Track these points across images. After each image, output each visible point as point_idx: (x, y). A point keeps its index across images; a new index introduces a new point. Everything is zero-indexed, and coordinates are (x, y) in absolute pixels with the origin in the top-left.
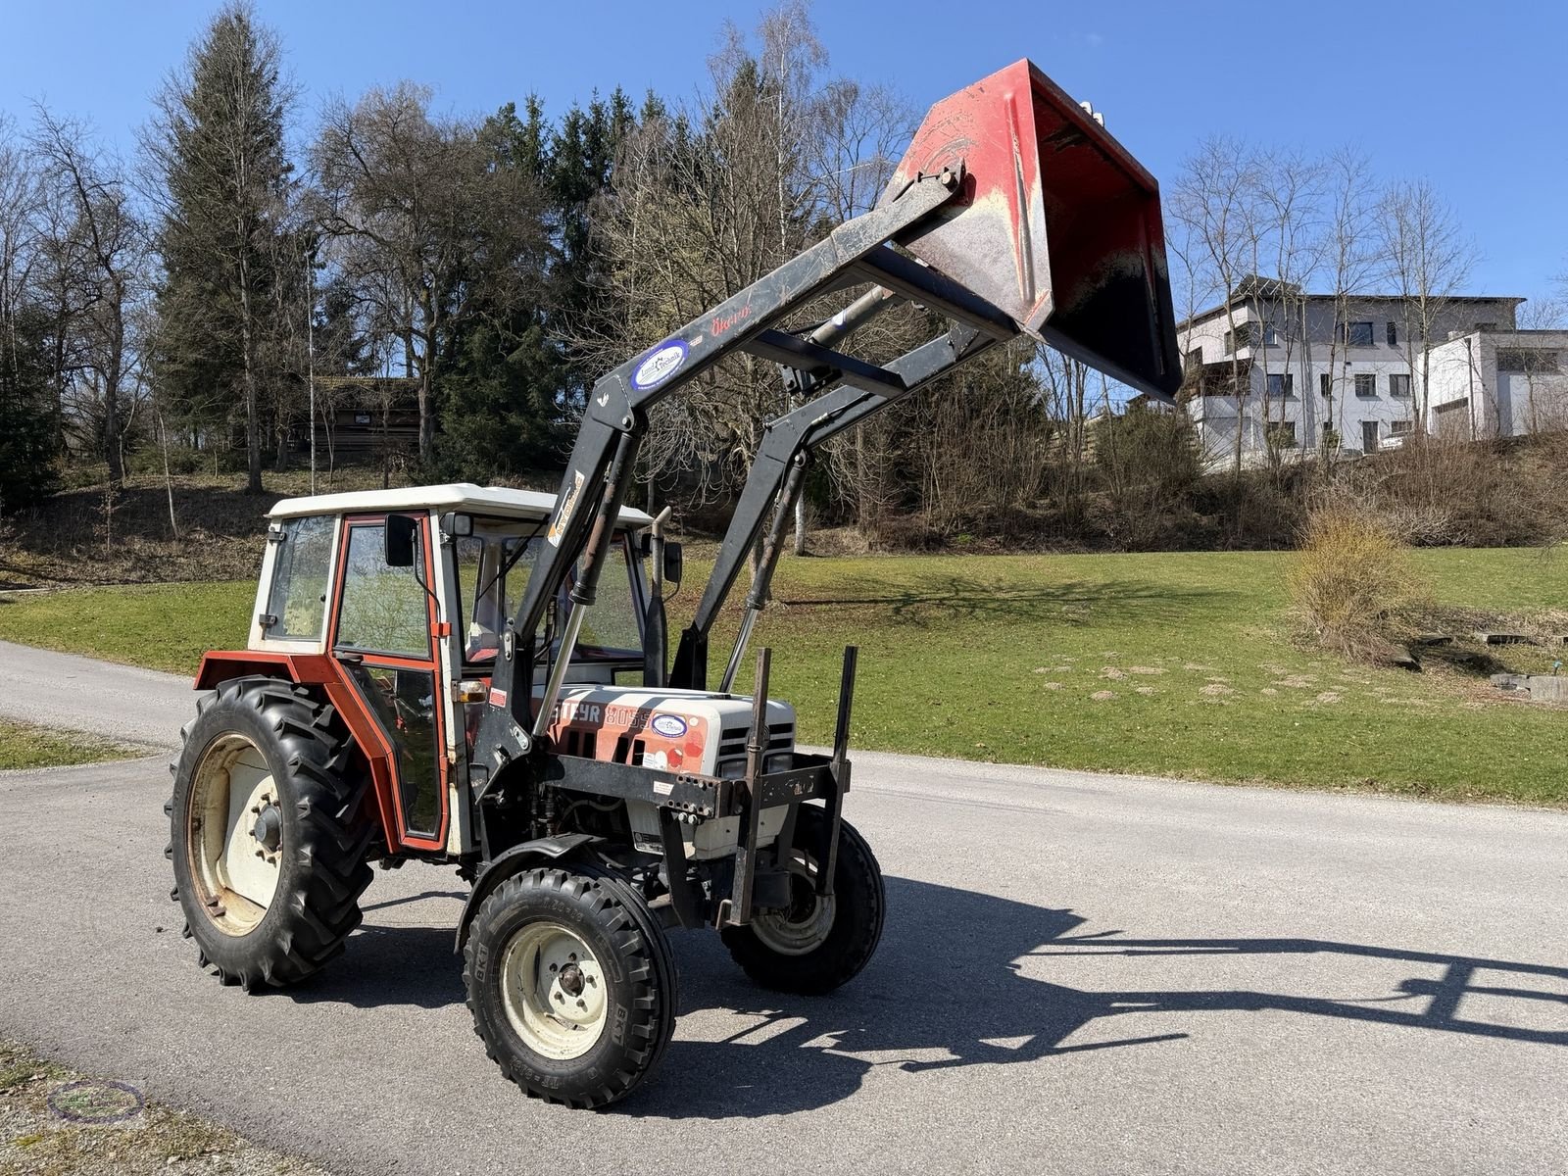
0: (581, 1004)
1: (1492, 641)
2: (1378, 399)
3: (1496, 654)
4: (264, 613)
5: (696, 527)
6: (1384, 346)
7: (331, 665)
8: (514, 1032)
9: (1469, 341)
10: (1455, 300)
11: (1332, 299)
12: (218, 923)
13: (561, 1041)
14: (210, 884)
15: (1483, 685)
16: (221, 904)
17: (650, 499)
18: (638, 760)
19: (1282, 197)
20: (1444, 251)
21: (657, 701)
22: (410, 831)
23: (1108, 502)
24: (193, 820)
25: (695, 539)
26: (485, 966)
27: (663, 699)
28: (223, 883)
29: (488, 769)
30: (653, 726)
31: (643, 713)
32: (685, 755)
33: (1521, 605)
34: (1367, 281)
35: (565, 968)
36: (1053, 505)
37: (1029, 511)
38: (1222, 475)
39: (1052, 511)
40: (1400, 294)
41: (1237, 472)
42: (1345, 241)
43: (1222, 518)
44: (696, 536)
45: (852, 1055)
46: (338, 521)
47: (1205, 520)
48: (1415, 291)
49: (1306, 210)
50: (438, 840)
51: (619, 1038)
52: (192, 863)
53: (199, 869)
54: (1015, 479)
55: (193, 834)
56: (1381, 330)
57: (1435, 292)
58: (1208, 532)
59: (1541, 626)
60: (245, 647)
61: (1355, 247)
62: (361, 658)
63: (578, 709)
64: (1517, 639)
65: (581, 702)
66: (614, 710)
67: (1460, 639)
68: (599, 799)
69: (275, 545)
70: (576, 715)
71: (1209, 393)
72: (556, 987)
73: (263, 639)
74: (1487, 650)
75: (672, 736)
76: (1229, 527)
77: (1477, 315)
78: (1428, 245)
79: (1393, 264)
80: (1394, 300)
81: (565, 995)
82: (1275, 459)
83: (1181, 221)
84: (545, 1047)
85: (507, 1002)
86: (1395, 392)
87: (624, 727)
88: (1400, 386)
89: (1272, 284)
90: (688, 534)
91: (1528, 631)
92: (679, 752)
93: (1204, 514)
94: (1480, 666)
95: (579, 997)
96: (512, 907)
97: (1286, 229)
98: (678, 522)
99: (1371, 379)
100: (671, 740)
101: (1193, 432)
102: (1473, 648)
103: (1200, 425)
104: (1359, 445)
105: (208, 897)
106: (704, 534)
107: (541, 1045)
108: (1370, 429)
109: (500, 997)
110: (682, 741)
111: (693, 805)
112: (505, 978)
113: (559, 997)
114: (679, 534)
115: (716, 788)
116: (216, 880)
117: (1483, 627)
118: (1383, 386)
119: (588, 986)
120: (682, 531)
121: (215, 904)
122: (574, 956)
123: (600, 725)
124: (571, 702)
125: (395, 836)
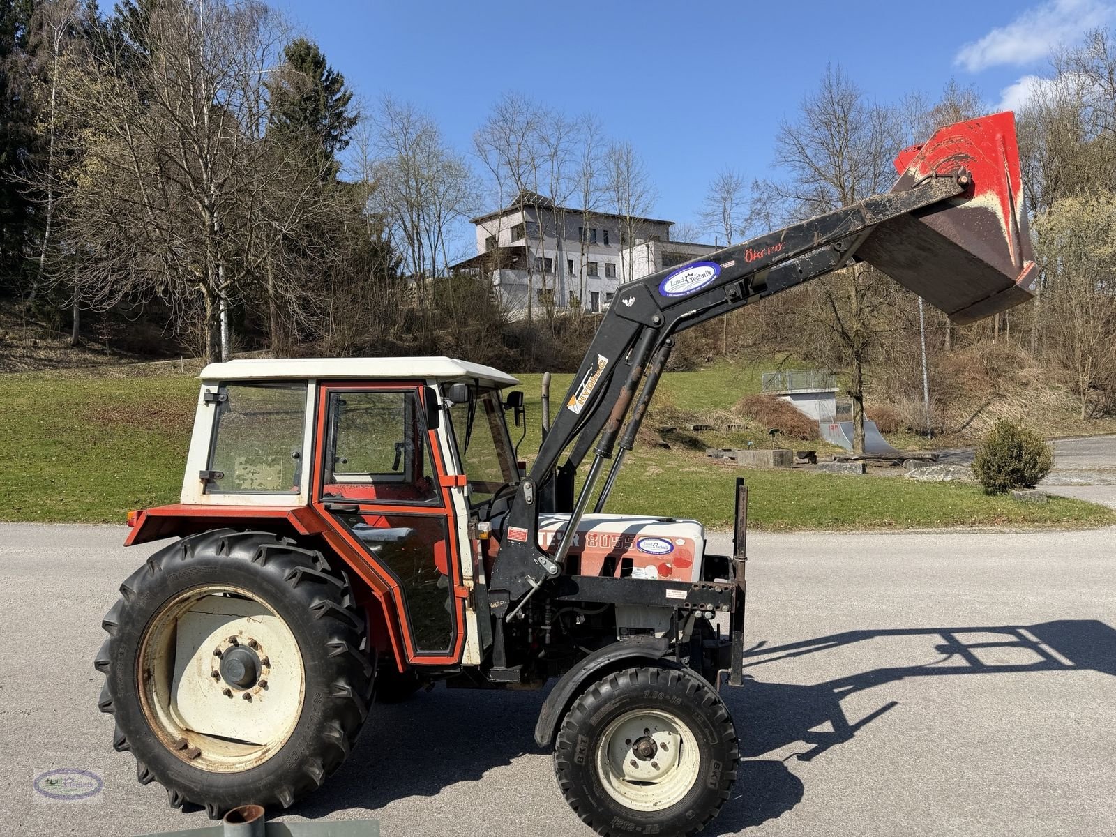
0: (655, 765)
1: (696, 429)
2: (599, 278)
3: (699, 436)
4: (204, 469)
5: (119, 348)
6: (602, 244)
7: (317, 516)
8: (611, 798)
9: (648, 246)
10: (646, 221)
11: (581, 212)
12: (198, 764)
13: (647, 796)
14: (170, 729)
15: (701, 456)
16: (191, 746)
17: (76, 324)
18: (627, 572)
19: (553, 141)
20: (639, 189)
21: (641, 527)
22: (419, 651)
23: (451, 338)
24: (144, 671)
25: (121, 358)
26: (585, 752)
27: (643, 526)
28: (182, 726)
29: (509, 593)
30: (639, 547)
31: (627, 539)
32: (674, 567)
33: (703, 407)
34: (601, 203)
35: (638, 741)
36: (415, 339)
37: (400, 343)
38: (518, 322)
39: (414, 344)
40: (616, 213)
41: (529, 321)
42: (588, 176)
43: (522, 351)
44: (122, 356)
45: (760, 758)
46: (312, 388)
47: (512, 352)
48: (624, 213)
49: (566, 152)
50: (453, 656)
51: (715, 784)
52: (147, 713)
53: (155, 716)
54: (388, 320)
55: (144, 685)
56: (600, 235)
57: (637, 214)
58: (515, 360)
59: (715, 419)
60: (178, 502)
61: (594, 180)
62: (358, 508)
63: (555, 536)
64: (707, 427)
65: (557, 532)
66: (595, 536)
67: (680, 428)
68: (583, 605)
69: (212, 406)
70: (553, 542)
71: (505, 267)
72: (630, 755)
73: (204, 493)
74: (695, 434)
75: (659, 553)
76: (527, 357)
77: (654, 231)
78: (632, 184)
79: (613, 194)
80: (614, 217)
81: (638, 761)
82: (550, 314)
83: (493, 148)
84: (638, 804)
85: (602, 776)
86: (608, 275)
87: (609, 548)
88: (610, 270)
89: (545, 199)
90: (114, 354)
91: (710, 422)
92: (668, 565)
93: (511, 348)
94: (694, 444)
95: (652, 760)
96: (613, 702)
97: (555, 163)
98: (104, 344)
99: (594, 266)
100: (660, 557)
101: (493, 293)
102: (687, 433)
103: (498, 288)
104: (590, 307)
105: (175, 742)
106: (130, 354)
107: (634, 803)
108: (595, 295)
109: (596, 774)
110: (670, 557)
111: (709, 605)
112: (599, 758)
113: (634, 764)
114: (105, 354)
115: (732, 591)
116: (175, 725)
117: (688, 421)
118: (601, 272)
119: (660, 750)
120: (109, 351)
121: (185, 747)
122: (647, 730)
123: (582, 547)
124: (546, 532)
125: (403, 656)
